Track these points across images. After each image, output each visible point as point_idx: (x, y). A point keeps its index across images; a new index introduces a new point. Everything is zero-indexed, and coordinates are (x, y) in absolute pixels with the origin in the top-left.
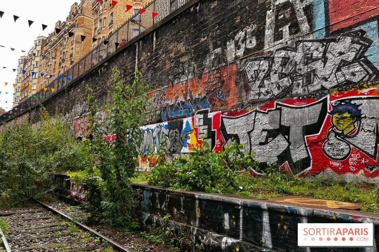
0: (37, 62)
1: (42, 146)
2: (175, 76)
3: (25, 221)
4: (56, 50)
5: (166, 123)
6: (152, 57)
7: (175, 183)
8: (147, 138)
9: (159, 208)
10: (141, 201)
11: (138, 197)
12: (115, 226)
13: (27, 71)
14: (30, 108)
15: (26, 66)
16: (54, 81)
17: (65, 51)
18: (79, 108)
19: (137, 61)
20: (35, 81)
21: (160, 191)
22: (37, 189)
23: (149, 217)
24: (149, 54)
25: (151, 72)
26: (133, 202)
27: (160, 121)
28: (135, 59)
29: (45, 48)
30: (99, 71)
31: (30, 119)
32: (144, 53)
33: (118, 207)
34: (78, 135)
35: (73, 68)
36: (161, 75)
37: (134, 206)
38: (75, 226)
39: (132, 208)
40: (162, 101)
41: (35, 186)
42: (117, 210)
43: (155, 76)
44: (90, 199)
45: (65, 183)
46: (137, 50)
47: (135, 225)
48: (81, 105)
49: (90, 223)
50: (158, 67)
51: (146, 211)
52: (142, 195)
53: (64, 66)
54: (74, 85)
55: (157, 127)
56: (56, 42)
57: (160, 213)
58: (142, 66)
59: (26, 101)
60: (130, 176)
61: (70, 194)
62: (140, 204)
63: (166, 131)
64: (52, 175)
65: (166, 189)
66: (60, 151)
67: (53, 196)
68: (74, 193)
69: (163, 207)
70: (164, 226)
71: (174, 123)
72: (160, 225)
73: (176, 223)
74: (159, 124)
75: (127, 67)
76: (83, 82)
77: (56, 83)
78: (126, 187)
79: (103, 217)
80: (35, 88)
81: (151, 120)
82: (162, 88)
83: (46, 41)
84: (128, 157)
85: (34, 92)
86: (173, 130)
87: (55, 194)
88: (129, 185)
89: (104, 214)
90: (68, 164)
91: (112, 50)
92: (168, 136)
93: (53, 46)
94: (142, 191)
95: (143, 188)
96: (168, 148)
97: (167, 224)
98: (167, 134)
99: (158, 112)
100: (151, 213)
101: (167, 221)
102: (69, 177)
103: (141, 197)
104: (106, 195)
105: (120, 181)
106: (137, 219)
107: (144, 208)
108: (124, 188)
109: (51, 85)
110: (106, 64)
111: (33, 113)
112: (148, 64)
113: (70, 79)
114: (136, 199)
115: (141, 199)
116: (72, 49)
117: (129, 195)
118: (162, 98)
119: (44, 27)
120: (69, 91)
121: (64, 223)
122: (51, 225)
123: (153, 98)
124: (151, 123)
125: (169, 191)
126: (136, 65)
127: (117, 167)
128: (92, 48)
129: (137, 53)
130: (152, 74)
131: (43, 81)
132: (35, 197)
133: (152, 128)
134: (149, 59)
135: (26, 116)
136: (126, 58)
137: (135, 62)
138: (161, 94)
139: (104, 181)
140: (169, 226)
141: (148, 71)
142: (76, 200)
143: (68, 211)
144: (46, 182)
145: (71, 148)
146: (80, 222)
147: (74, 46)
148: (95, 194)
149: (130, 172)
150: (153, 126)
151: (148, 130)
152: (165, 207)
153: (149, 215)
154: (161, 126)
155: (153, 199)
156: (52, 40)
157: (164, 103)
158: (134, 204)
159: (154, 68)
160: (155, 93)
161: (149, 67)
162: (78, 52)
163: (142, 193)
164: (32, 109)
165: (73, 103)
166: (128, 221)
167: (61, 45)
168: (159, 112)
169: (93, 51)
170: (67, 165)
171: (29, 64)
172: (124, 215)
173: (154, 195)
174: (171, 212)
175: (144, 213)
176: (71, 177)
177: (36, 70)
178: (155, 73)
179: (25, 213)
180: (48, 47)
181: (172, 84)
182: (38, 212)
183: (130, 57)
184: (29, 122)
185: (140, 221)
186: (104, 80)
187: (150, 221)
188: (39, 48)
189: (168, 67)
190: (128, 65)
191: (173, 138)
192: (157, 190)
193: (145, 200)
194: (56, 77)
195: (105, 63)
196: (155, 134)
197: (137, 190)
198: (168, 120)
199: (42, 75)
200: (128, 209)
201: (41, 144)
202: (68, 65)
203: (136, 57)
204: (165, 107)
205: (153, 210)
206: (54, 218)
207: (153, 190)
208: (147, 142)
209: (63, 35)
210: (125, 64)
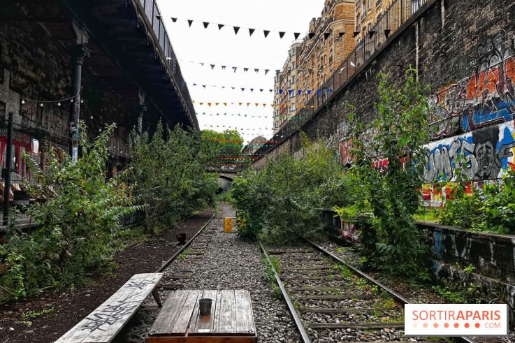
0: (293, 77)
1: (306, 178)
2: (480, 60)
3: (296, 260)
4: (313, 56)
5: (470, 135)
6: (440, 38)
7: (480, 222)
8: (440, 159)
9: (457, 256)
10: (430, 246)
11: (426, 241)
12: (397, 275)
13: (284, 90)
14: (290, 134)
15: (283, 85)
16: (313, 97)
17: (323, 55)
18: (344, 127)
19: (417, 49)
20: (293, 100)
21: (458, 233)
22: (306, 226)
23: (443, 268)
24: (435, 35)
25: (440, 60)
26: (418, 247)
27: (459, 132)
28: (415, 47)
29: (300, 58)
30: (366, 74)
31: (291, 147)
32: (428, 35)
33: (399, 251)
34: (347, 161)
35: (333, 76)
36: (457, 62)
37: (421, 251)
38: (349, 271)
39: (419, 254)
40: (462, 102)
41: (303, 224)
42: (398, 255)
43: (448, 66)
44: (363, 240)
45: (334, 220)
46: (417, 33)
47: (424, 276)
48: (346, 122)
49: (366, 268)
50: (452, 52)
51: (439, 260)
52: (431, 238)
53: (323, 75)
54: (336, 98)
55: (456, 142)
56: (312, 47)
57: (459, 262)
58: (426, 55)
59: (286, 126)
60: (413, 212)
61: (341, 234)
62: (429, 250)
63: (470, 147)
64: (319, 211)
65: (467, 230)
66: (326, 183)
67: (323, 236)
68: (345, 233)
69: (463, 254)
70: (465, 281)
71: (482, 132)
72: (459, 278)
73: (484, 278)
74: (457, 137)
75: (403, 62)
76: (347, 92)
77: (315, 98)
78: (407, 226)
79: (381, 263)
80: (294, 109)
81: (445, 132)
82: (460, 82)
83: (301, 47)
84: (408, 187)
85: (293, 114)
86: (482, 143)
87: (325, 234)
88: (411, 224)
89: (382, 259)
90: (337, 198)
91: (382, 40)
92: (474, 154)
93: (309, 52)
94: (431, 232)
95: (431, 228)
96: (476, 172)
97: (470, 279)
98: (472, 151)
99: (455, 120)
100: (446, 262)
101: (470, 274)
102: (336, 213)
103: (430, 241)
104: (383, 236)
105: (398, 219)
106: (427, 269)
107: (436, 255)
108: (405, 227)
109: (311, 102)
110: (374, 62)
111: (294, 139)
112: (434, 50)
113: (331, 91)
114: (423, 242)
115: (431, 243)
116: (331, 50)
117: (413, 237)
118: (460, 97)
119: (297, 35)
120: (331, 107)
121: (336, 267)
122: (323, 267)
123: (446, 99)
124: (445, 137)
125: (470, 234)
126: (417, 55)
127: (393, 201)
128: (356, 44)
129: (417, 38)
130: (442, 64)
131: (302, 98)
132: (304, 236)
133: (447, 144)
134: (436, 42)
135: (287, 144)
136: (401, 49)
137: (415, 51)
138: (458, 92)
139: (378, 218)
140: (473, 281)
141: (436, 61)
142: (348, 241)
143: (340, 253)
144: (314, 219)
145: (338, 179)
146: (354, 266)
147: (333, 47)
148: (369, 233)
149: (412, 207)
150: (448, 141)
151: (440, 147)
152: (466, 255)
153: (443, 265)
154: (461, 140)
155: (447, 243)
156: (307, 45)
157: (464, 105)
158: (421, 249)
159: (445, 53)
160: (449, 91)
161: (437, 55)
162: (339, 54)
163: (431, 235)
164: (293, 135)
165: (337, 120)
166: (413, 270)
167: (318, 48)
168: (457, 118)
169: (356, 48)
170: (335, 200)
171: (285, 80)
172: (408, 263)
173: (449, 239)
174: (476, 263)
175: (435, 261)
176: (339, 213)
177: (293, 87)
178: (446, 62)
179: (295, 252)
180: (303, 55)
181: (476, 72)
182: (309, 252)
183: (408, 46)
184: (291, 151)
185: (431, 272)
186: (373, 85)
187: (444, 273)
188: (294, 59)
189: (467, 48)
190: (405, 58)
191: (482, 156)
192: (452, 232)
193: (436, 244)
194: (315, 91)
195: (372, 61)
196: (452, 152)
197: (424, 230)
198: (473, 129)
199: (300, 92)
200: (413, 256)
201: (305, 176)
202: (328, 73)
203: (417, 43)
204: (467, 110)
205: (449, 258)
206: (325, 260)
207: (446, 231)
208: (440, 165)
209: (319, 36)
210: (401, 57)
